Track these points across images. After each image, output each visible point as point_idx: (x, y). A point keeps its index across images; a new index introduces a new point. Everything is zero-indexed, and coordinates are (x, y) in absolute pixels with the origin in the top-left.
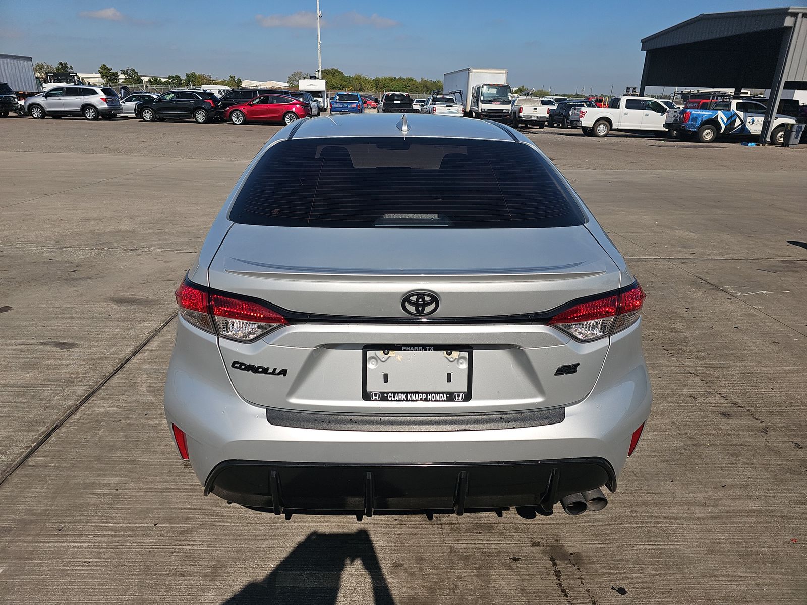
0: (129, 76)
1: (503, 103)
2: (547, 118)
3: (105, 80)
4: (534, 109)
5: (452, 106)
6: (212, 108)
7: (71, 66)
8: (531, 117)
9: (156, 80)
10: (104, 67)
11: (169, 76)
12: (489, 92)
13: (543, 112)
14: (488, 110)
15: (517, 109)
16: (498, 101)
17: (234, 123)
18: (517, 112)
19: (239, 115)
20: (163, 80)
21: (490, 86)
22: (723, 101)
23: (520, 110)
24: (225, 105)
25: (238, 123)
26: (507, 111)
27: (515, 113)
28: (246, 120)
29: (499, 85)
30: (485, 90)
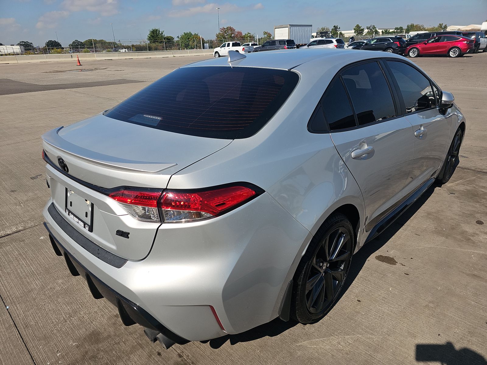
0: (371, 30)
3: (356, 34)
6: (398, 47)
7: (339, 28)
9: (386, 31)
10: (358, 26)
11: (396, 28)
17: (410, 57)
19: (415, 51)
20: (391, 31)
24: (408, 45)
25: (413, 56)
28: (420, 54)
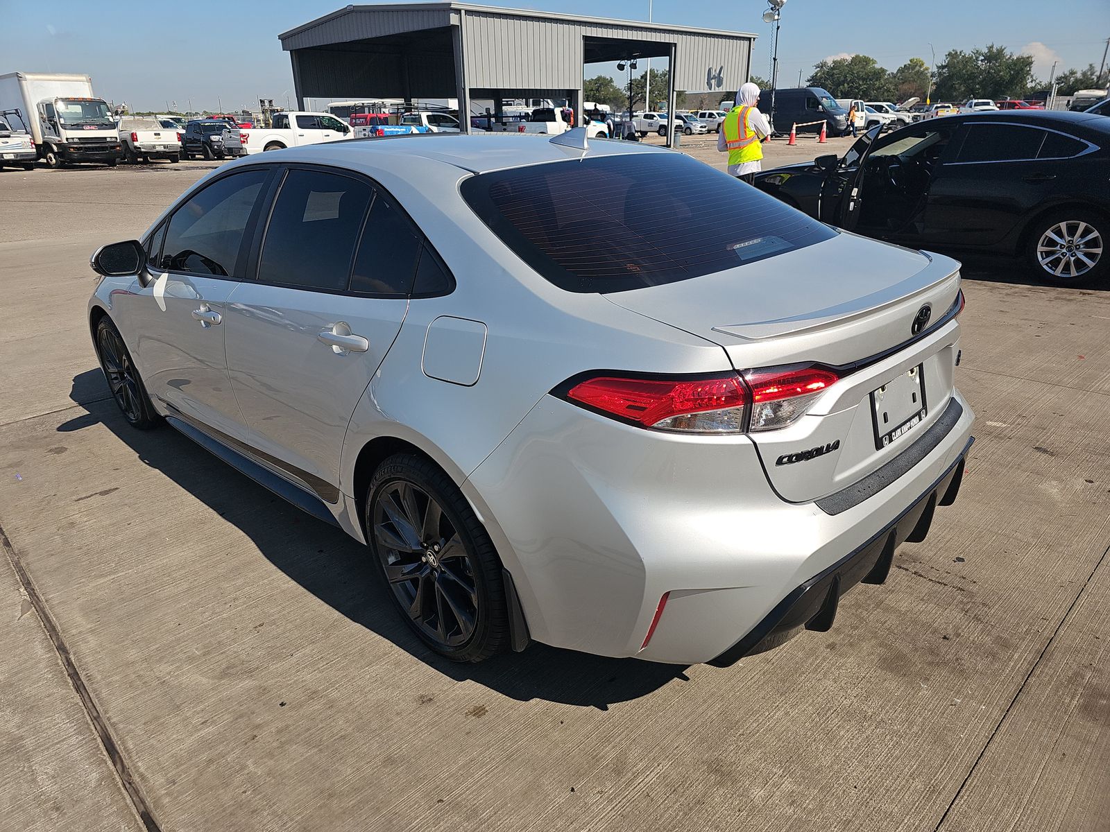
1: (102, 126)
2: (181, 147)
4: (155, 134)
5: (9, 136)
8: (154, 147)
12: (68, 111)
13: (171, 138)
14: (79, 139)
15: (126, 136)
16: (93, 125)
18: (129, 139)
21: (70, 101)
22: (411, 115)
23: (134, 137)
26: (113, 140)
27: (124, 142)
29: (84, 100)
30: (60, 107)
